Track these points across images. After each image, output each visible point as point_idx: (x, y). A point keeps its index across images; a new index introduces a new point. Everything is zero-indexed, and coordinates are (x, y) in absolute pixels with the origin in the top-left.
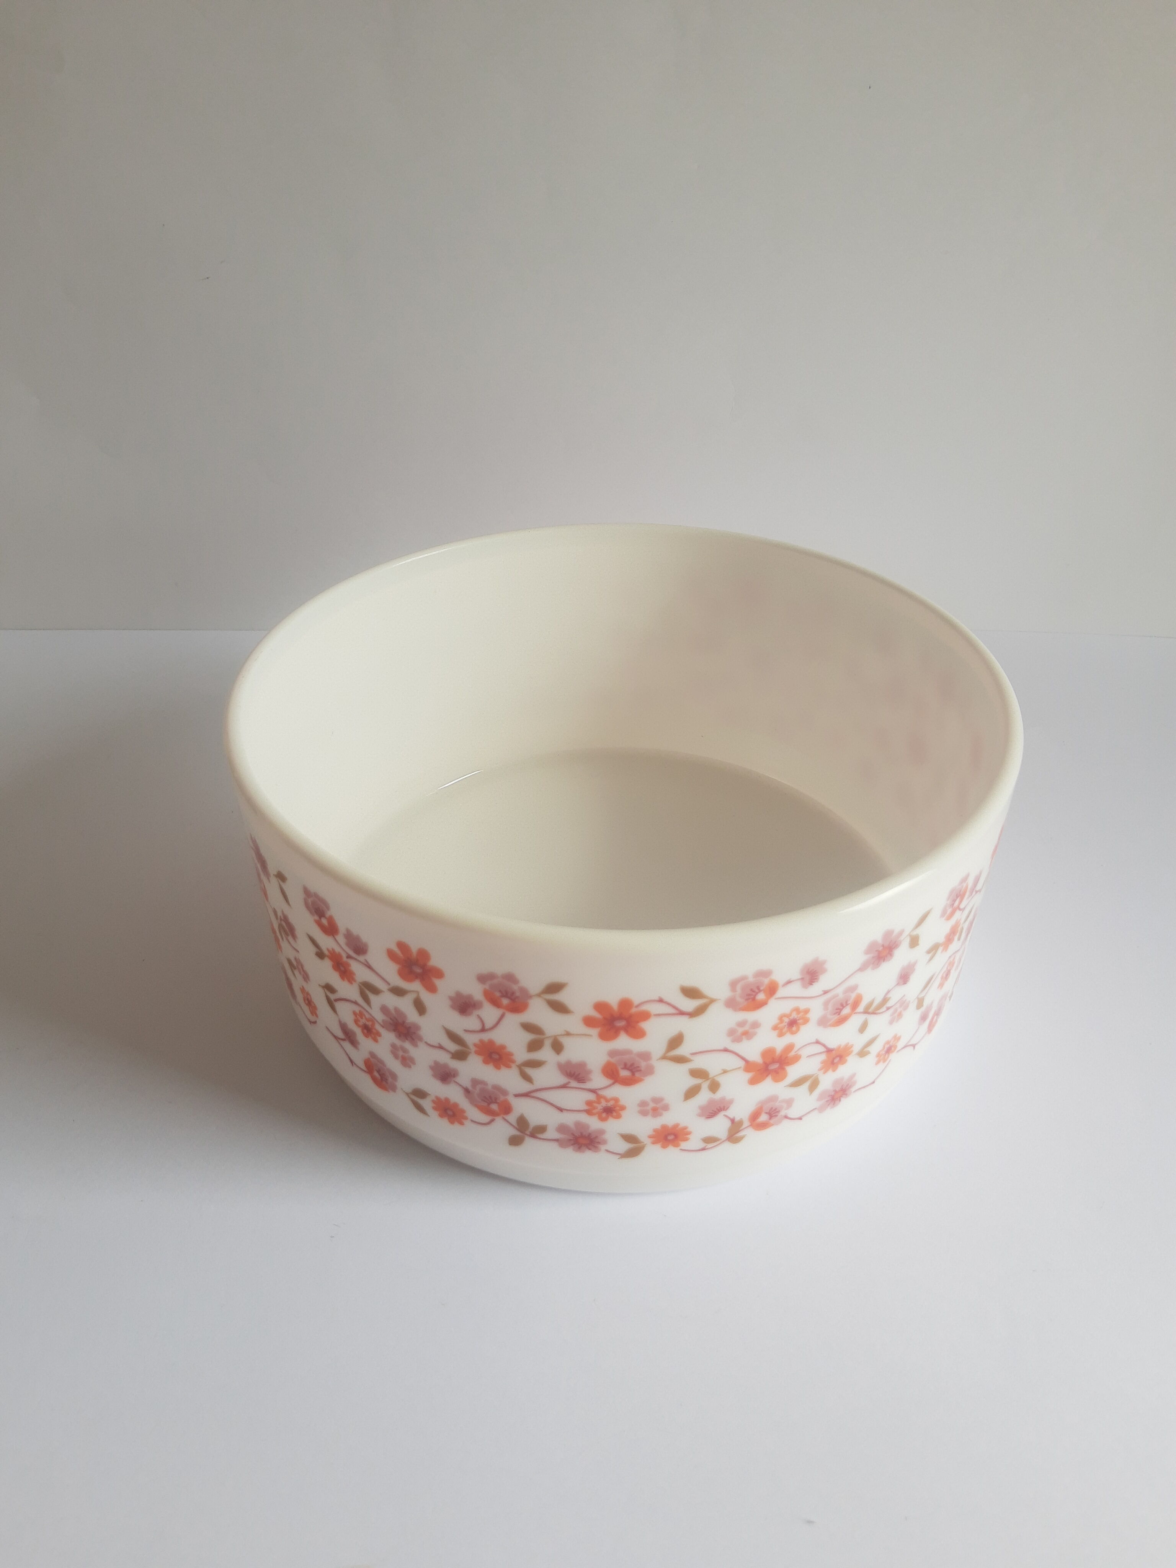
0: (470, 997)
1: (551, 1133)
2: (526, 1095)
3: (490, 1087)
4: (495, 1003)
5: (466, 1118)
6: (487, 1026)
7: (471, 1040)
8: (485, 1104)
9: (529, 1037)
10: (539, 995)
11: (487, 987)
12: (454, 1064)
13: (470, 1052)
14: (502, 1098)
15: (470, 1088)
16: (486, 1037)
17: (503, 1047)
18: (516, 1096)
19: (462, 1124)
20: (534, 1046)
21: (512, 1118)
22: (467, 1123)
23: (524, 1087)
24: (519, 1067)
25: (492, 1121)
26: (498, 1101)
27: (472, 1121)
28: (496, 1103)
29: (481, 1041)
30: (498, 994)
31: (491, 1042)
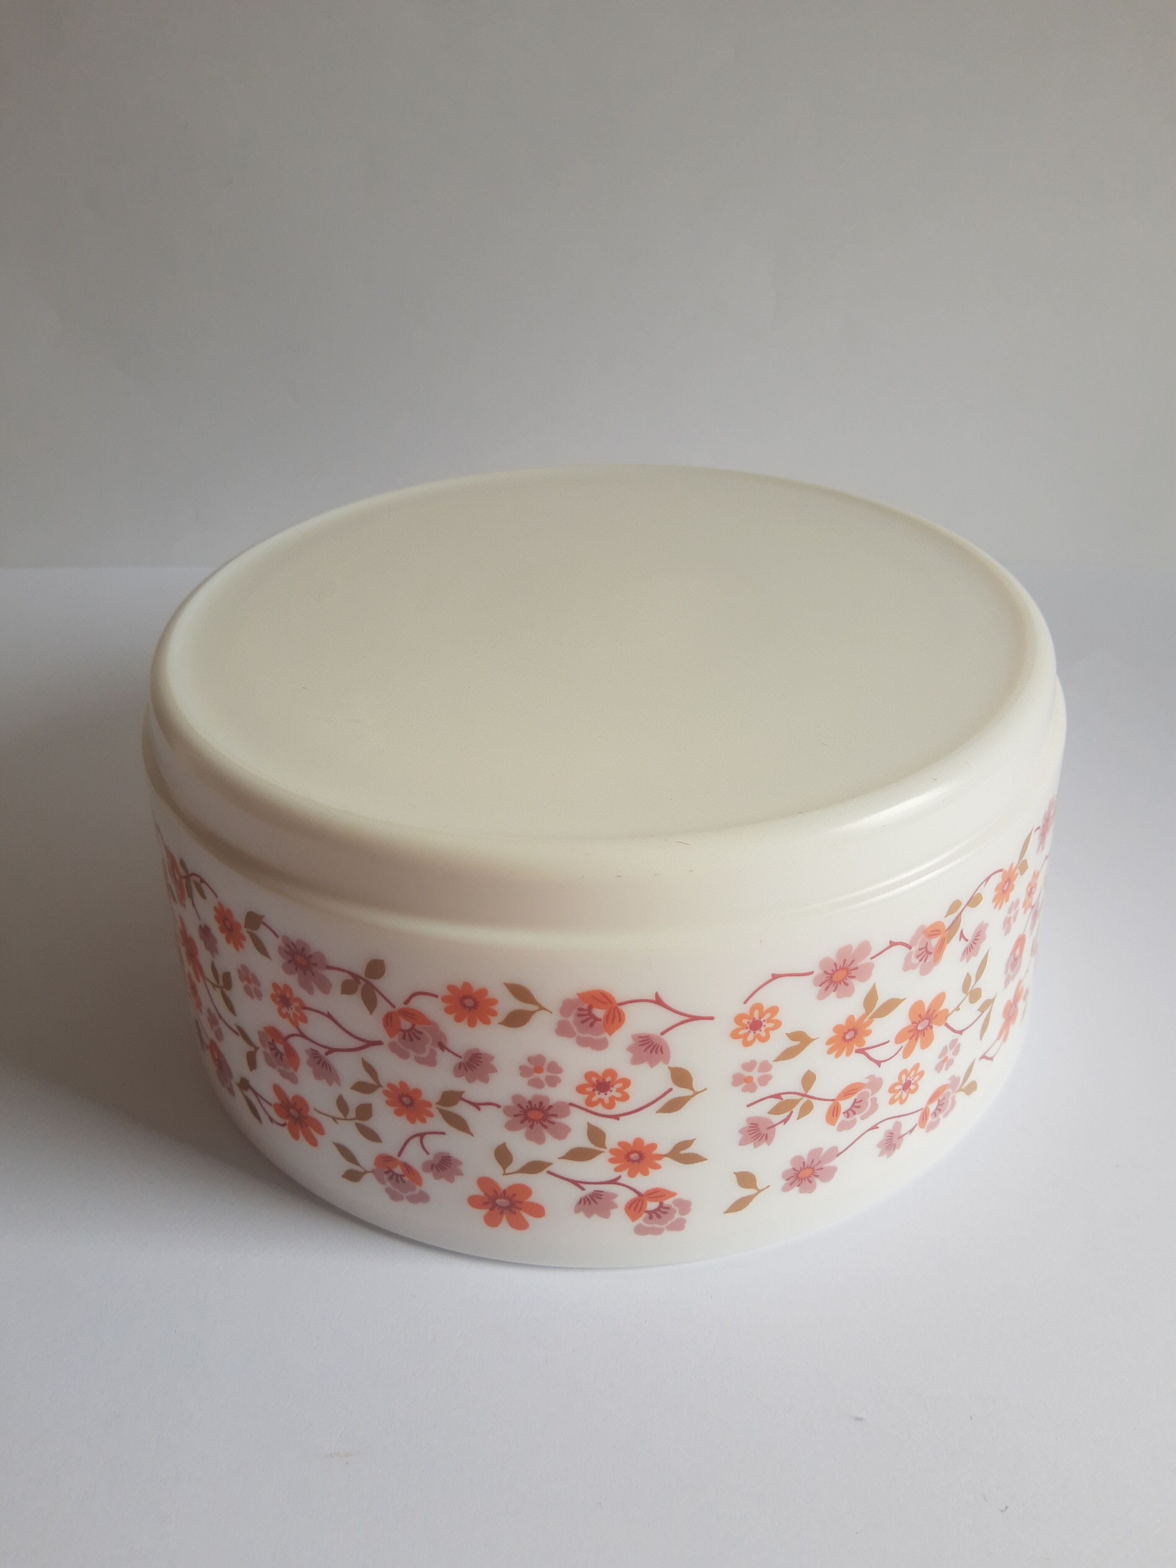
0: (437, 1177)
1: (336, 979)
2: (370, 1044)
3: (413, 1054)
4: (408, 1168)
5: (445, 999)
6: (417, 1139)
7: (436, 1122)
8: (417, 1027)
9: (370, 1124)
10: (366, 1172)
11: (418, 1188)
12: (459, 1084)
13: (437, 1103)
14: (396, 1039)
15: (438, 1050)
16: (419, 1127)
17: (398, 1113)
18: (379, 1043)
19: (451, 988)
20: (365, 1111)
21: (383, 1008)
22: (443, 992)
23: (373, 1055)
24: (379, 1086)
25: (407, 1002)
26: (401, 1033)
27: (436, 996)
28: (404, 1031)
29: (424, 1121)
30: (406, 1179)
31: (412, 1120)
